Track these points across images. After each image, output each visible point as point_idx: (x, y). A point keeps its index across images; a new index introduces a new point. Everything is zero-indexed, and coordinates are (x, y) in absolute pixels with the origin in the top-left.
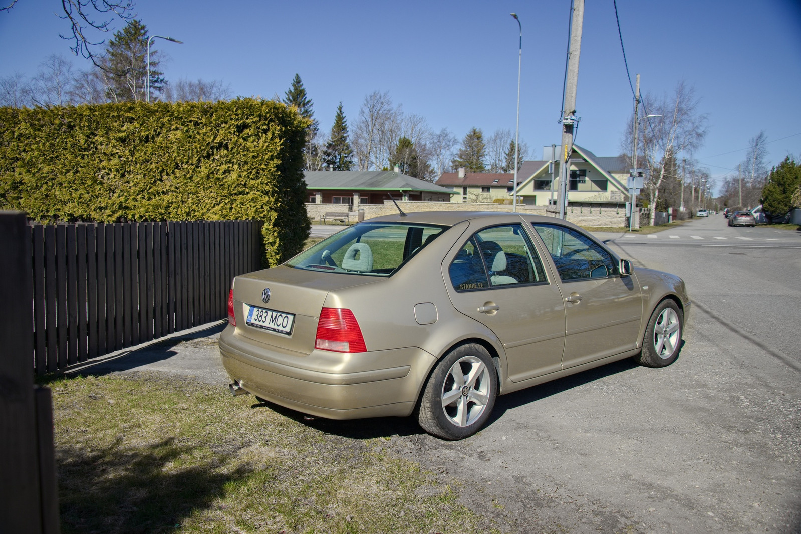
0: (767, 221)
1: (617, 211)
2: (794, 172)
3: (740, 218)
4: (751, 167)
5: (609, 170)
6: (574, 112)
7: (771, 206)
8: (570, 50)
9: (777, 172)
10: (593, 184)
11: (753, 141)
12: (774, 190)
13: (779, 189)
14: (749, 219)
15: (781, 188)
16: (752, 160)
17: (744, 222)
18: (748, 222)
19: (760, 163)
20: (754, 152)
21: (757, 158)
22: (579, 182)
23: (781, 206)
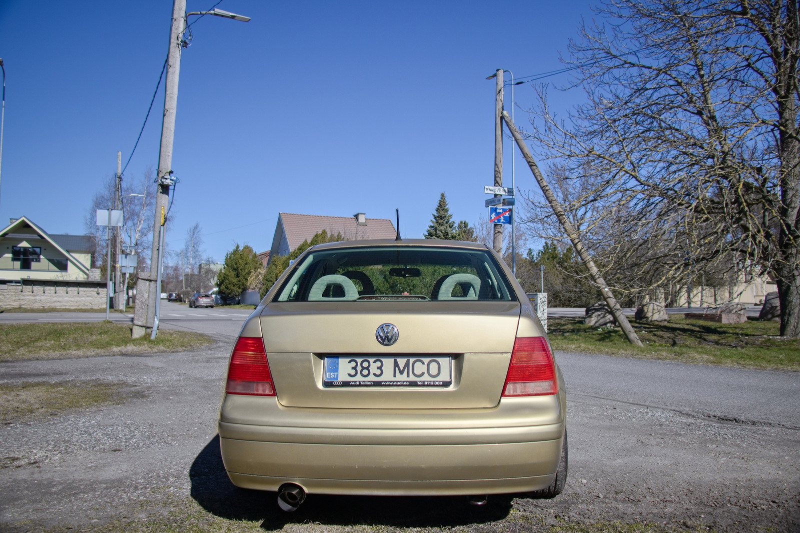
0: (222, 302)
1: (98, 290)
2: (244, 258)
3: (201, 300)
4: (189, 255)
5: (68, 249)
6: (171, 172)
7: (227, 288)
8: (166, 107)
9: (230, 258)
10: (51, 264)
11: (190, 231)
12: (229, 274)
13: (232, 274)
14: (209, 300)
15: (234, 273)
16: (189, 247)
17: (204, 303)
18: (208, 303)
19: (197, 251)
20: (191, 240)
21: (194, 247)
22: (33, 260)
23: (236, 288)
